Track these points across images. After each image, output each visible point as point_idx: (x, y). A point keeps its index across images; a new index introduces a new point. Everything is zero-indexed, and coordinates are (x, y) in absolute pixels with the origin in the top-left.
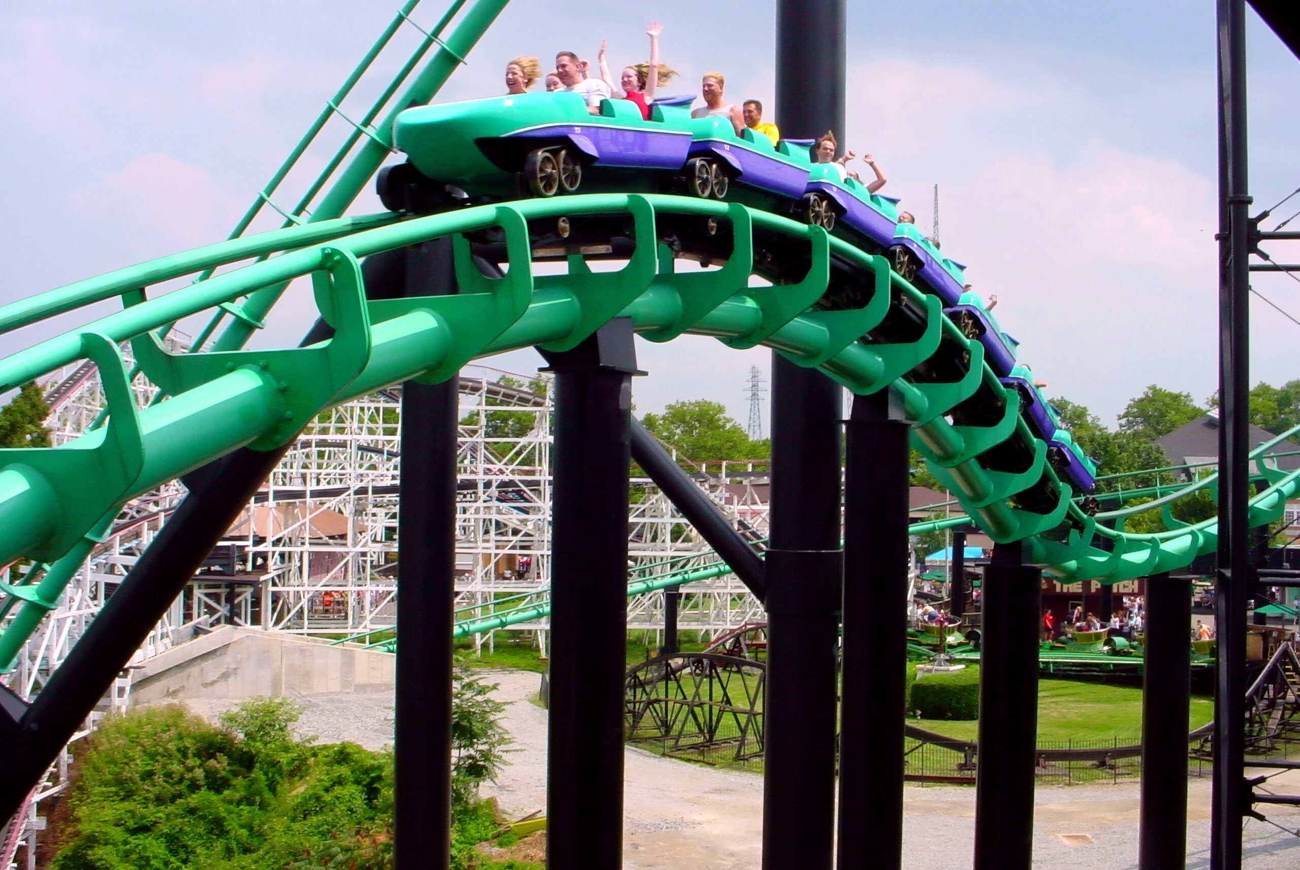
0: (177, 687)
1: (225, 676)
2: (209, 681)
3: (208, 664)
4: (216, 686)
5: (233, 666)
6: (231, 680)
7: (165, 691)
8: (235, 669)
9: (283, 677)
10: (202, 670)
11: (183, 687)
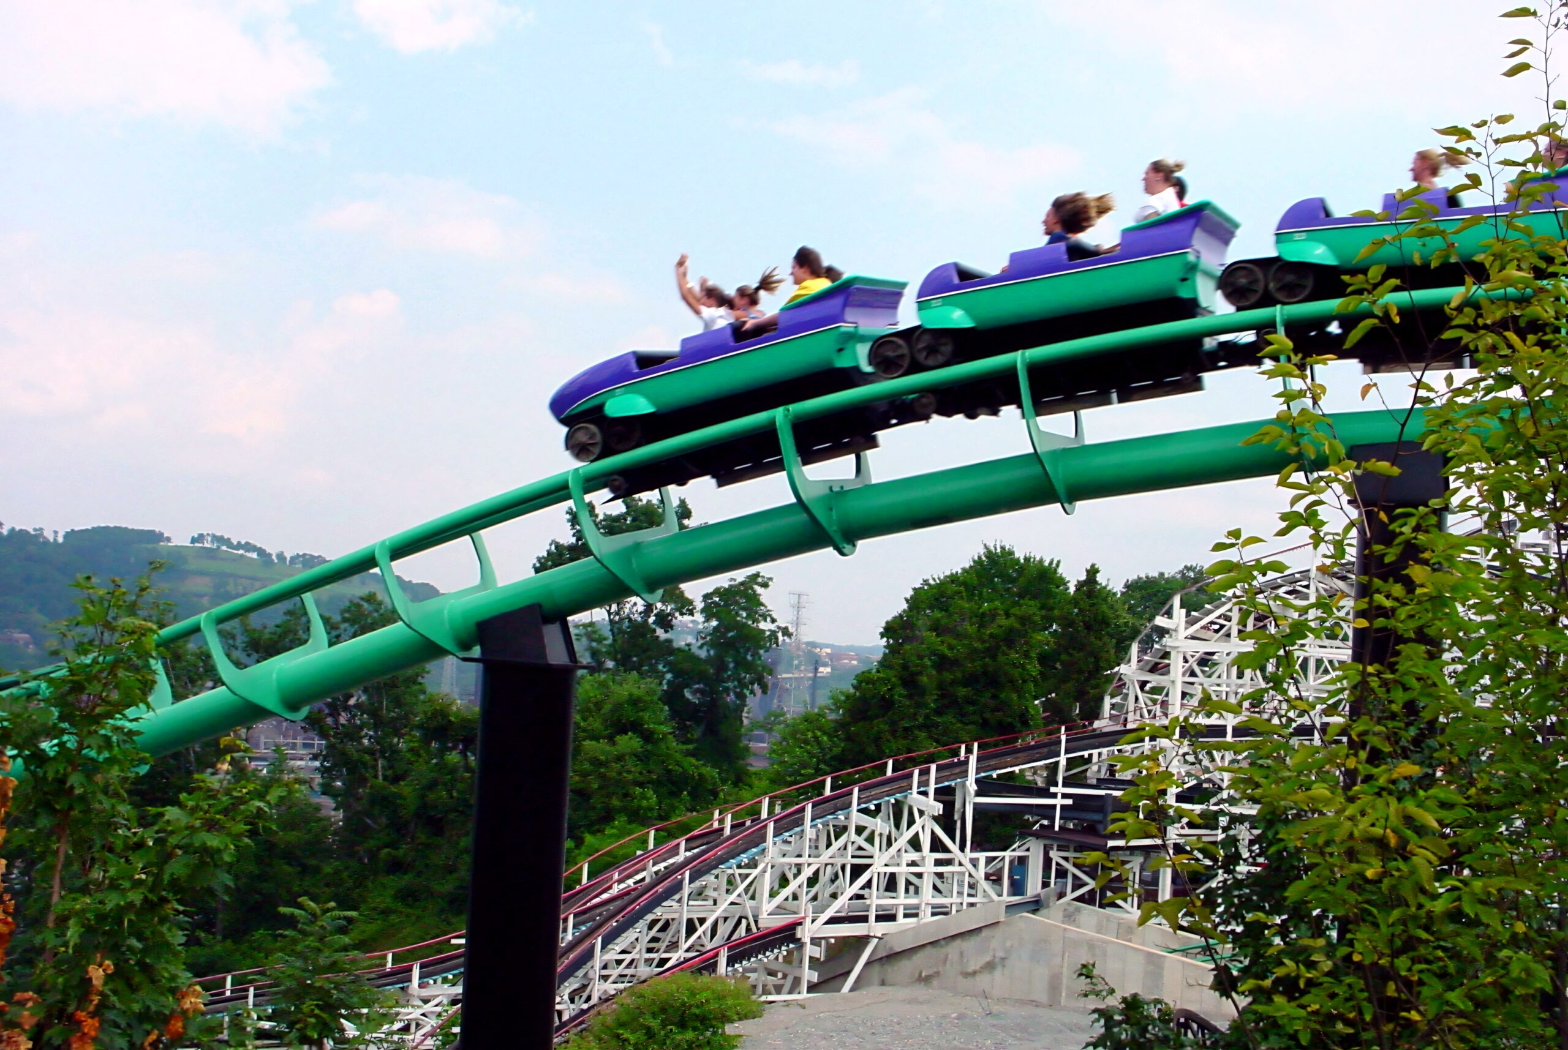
0: (931, 972)
1: (990, 966)
2: (970, 969)
3: (968, 945)
4: (978, 978)
5: (1000, 954)
6: (998, 973)
7: (917, 975)
8: (1003, 959)
9: (1065, 981)
10: (962, 954)
11: (938, 973)
